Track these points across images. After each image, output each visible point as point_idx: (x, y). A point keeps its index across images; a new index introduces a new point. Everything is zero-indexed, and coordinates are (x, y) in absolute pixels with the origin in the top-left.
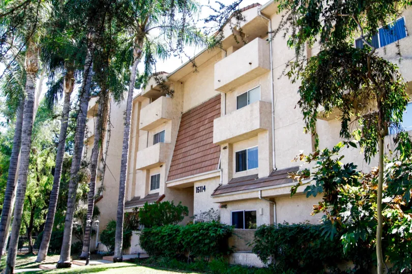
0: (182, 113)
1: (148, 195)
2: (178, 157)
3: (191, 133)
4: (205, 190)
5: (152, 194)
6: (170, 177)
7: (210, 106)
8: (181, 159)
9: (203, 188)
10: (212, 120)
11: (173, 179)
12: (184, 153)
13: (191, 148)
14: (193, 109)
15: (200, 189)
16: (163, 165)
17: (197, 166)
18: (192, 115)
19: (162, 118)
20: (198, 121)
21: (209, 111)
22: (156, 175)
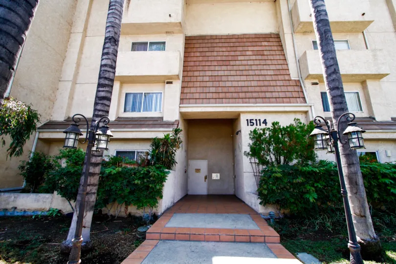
0: (185, 35)
2: (200, 79)
3: (219, 58)
4: (267, 124)
5: (132, 118)
6: (188, 100)
7: (248, 40)
8: (208, 83)
9: (262, 121)
10: (260, 53)
11: (196, 103)
12: (214, 77)
13: (226, 73)
14: (211, 36)
15: (254, 122)
16: (174, 82)
17: (255, 95)
18: (210, 41)
19: (180, 23)
20: (229, 49)
21: (249, 44)
22: (142, 93)
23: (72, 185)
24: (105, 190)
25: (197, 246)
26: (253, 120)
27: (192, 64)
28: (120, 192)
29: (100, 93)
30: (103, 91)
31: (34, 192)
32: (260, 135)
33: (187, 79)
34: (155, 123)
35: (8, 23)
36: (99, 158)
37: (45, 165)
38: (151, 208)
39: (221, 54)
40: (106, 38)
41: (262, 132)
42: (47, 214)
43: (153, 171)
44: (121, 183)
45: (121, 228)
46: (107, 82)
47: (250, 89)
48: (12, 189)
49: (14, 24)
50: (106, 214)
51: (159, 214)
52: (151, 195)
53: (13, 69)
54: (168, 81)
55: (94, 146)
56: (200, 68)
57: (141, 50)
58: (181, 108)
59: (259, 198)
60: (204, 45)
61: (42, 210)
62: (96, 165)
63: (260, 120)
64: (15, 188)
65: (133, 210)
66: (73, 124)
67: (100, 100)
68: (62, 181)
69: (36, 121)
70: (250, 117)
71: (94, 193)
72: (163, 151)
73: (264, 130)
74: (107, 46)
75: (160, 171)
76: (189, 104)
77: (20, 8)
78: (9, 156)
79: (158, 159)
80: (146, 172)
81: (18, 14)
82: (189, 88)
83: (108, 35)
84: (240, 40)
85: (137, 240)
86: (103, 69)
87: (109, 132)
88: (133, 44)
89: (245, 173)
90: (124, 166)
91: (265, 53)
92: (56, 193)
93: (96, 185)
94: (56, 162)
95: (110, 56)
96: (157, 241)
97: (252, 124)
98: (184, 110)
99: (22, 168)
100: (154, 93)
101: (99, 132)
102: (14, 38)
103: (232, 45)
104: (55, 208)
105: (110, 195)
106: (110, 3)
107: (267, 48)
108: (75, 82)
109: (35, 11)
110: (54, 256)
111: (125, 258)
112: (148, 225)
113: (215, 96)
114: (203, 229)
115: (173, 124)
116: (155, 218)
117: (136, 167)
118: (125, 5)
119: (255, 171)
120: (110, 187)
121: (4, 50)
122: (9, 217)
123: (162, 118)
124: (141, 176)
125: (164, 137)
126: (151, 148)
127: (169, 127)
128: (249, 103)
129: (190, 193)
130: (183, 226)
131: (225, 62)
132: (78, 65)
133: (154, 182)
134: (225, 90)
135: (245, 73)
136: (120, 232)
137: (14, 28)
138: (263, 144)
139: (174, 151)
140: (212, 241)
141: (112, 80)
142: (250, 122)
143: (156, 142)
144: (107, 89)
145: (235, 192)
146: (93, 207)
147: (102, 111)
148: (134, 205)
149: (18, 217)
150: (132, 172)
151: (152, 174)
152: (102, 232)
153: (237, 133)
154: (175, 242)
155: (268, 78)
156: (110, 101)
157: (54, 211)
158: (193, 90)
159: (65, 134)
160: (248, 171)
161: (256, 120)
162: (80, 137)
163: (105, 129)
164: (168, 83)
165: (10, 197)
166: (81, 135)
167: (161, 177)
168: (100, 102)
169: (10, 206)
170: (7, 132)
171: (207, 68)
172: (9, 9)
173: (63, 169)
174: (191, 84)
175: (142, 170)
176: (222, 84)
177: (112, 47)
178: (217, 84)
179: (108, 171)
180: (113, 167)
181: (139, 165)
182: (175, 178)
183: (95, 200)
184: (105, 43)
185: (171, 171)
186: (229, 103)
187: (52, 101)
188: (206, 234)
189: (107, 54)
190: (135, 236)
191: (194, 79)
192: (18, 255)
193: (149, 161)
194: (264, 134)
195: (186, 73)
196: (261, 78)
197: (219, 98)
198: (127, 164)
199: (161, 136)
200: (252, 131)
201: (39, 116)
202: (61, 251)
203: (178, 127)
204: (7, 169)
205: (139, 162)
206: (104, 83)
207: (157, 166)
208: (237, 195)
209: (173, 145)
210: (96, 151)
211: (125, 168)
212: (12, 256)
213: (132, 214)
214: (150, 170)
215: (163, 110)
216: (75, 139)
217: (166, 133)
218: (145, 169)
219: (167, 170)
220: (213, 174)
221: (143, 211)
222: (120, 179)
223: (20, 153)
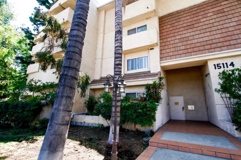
2: (172, 42)
3: (185, 25)
4: (234, 66)
5: (132, 73)
6: (165, 58)
7: (208, 5)
8: (178, 44)
9: (229, 64)
10: (220, 12)
11: (171, 59)
12: (182, 39)
13: (192, 34)
14: (177, 11)
15: (222, 65)
16: (155, 48)
17: (219, 45)
18: (176, 15)
19: (155, 10)
20: (192, 16)
21: (209, 8)
22: (136, 59)
23: (107, 111)
24: (123, 115)
25: (185, 155)
26: (220, 64)
27: (165, 34)
28: (131, 116)
29: (116, 62)
30: (118, 61)
31: (91, 115)
32: (230, 75)
33: (163, 44)
34: (146, 75)
35: (78, 37)
36: (119, 97)
37: (94, 102)
38: (150, 127)
39: (186, 21)
40: (116, 32)
41: (231, 72)
42: (97, 126)
43: (148, 104)
44: (131, 112)
45: (134, 137)
46: (119, 56)
47: (214, 41)
48: (82, 113)
49: (80, 36)
50: (125, 128)
51: (155, 131)
52: (149, 119)
53: (82, 57)
54: (151, 48)
55: (117, 91)
56: (172, 35)
57: (133, 34)
58: (161, 64)
59: (234, 125)
60: (172, 19)
61: (95, 124)
62: (119, 101)
63: (226, 64)
64: (84, 113)
65: (139, 127)
66: (107, 80)
67: (117, 66)
68: (102, 109)
69: (89, 80)
70: (216, 62)
71: (119, 116)
72: (153, 92)
73: (233, 71)
74: (117, 36)
75: (152, 104)
76: (166, 60)
77: (81, 29)
78: (81, 97)
79: (151, 97)
80: (144, 105)
81: (81, 31)
82: (165, 50)
83: (116, 30)
84: (201, 7)
85: (143, 145)
86: (116, 49)
87: (124, 83)
88: (128, 31)
89: (217, 105)
90: (131, 101)
91: (225, 10)
92: (100, 115)
93: (119, 112)
94: (99, 100)
95: (119, 41)
96: (157, 148)
97: (219, 67)
98: (163, 65)
99: (85, 103)
100: (143, 57)
101: (120, 83)
102: (81, 43)
103: (194, 12)
104: (100, 123)
105: (126, 118)
106: (116, 12)
107: (227, 6)
108: (102, 59)
109: (87, 28)
110: (104, 148)
111: (139, 155)
112: (149, 137)
113: (184, 51)
114: (187, 144)
115: (157, 74)
116: (152, 133)
117: (138, 102)
118: (123, 11)
119: (227, 103)
120: (126, 114)
121: (78, 49)
122: (82, 126)
123: (150, 71)
124: (142, 107)
125: (153, 83)
126: (145, 90)
127: (155, 77)
128: (215, 52)
129: (172, 118)
130: (172, 140)
131: (191, 26)
132: (103, 49)
133: (149, 111)
134: (193, 46)
135: (207, 30)
136: (133, 139)
137: (80, 38)
138: (233, 82)
139: (160, 91)
140: (196, 154)
141: (121, 54)
142: (218, 66)
143: (148, 87)
144: (119, 59)
145: (208, 119)
146: (119, 124)
147: (118, 71)
148: (140, 124)
149: (86, 126)
150: (136, 105)
151: (148, 106)
152: (124, 138)
153: (206, 76)
154: (168, 150)
155: (230, 29)
156: (121, 66)
157: (100, 125)
158: (168, 51)
159: (104, 86)
160: (220, 103)
161: (223, 64)
162: (111, 86)
163: (122, 81)
164: (151, 49)
165: (82, 117)
166: (111, 85)
167: (154, 108)
168: (117, 67)
169: (83, 121)
170: (79, 87)
171: (176, 34)
172: (78, 30)
173: (102, 104)
174: (166, 47)
175: (142, 104)
176: (189, 42)
177: (119, 36)
178: (185, 43)
179: (123, 104)
180: (126, 102)
181: (140, 101)
182: (162, 108)
183: (119, 120)
184: (116, 35)
185: (159, 104)
186: (197, 55)
187: (93, 69)
188: (190, 148)
189: (117, 40)
190: (142, 143)
191: (168, 43)
192: (90, 145)
193: (145, 98)
194: (233, 73)
195: (162, 41)
196: (224, 31)
197: (188, 52)
198: (132, 100)
199: (151, 82)
200: (221, 72)
201: (90, 78)
202: (107, 146)
203: (160, 76)
204: (80, 104)
205: (139, 99)
206: (118, 56)
207: (151, 101)
208: (211, 122)
209: (159, 88)
210: (119, 94)
211: (132, 103)
212: (87, 145)
213: (139, 130)
214: (147, 104)
215: (150, 67)
216: (109, 88)
217: (154, 81)
218: (144, 103)
219: (157, 104)
220: (188, 106)
221: (144, 128)
222: (130, 109)
223: (84, 96)
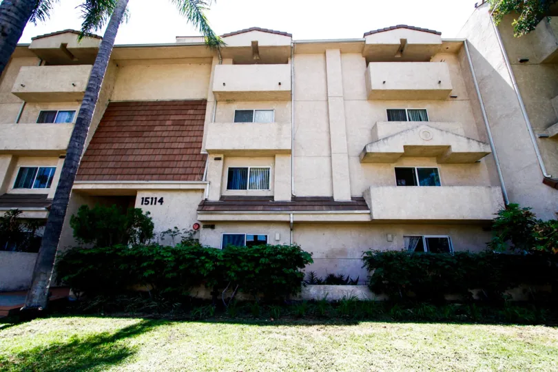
0: (109, 100)
1: (6, 194)
2: (104, 152)
3: (134, 129)
4: (163, 203)
5: (19, 195)
7: (175, 107)
8: (110, 157)
9: (158, 200)
10: (179, 123)
12: (119, 151)
13: (134, 146)
15: (150, 200)
17: (153, 171)
18: (134, 108)
20: (150, 118)
21: (174, 112)
22: (37, 168)
26: (149, 198)
27: (103, 135)
33: (90, 152)
39: (139, 123)
47: (152, 164)
54: (62, 155)
56: (108, 140)
60: (125, 113)
63: (156, 198)
70: (146, 195)
91: (186, 123)
97: (147, 203)
107: (191, 117)
113: (111, 171)
131: (139, 133)
134: (125, 165)
135: (154, 146)
142: (145, 201)
155: (176, 152)
158: (91, 165)
161: (152, 198)
164: (61, 157)
171: (116, 140)
174: (91, 158)
176: (124, 158)
178: (119, 158)
191: (98, 152)
195: (92, 145)
196: (169, 151)
